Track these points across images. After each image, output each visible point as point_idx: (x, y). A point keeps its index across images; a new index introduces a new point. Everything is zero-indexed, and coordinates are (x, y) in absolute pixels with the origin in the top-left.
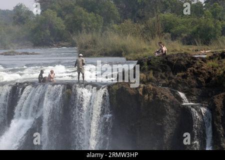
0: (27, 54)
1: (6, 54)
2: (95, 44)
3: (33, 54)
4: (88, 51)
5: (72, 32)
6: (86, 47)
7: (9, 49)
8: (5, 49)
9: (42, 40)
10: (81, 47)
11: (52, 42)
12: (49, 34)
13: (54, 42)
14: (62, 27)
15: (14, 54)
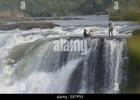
0: (78, 19)
1: (65, 19)
2: (120, 13)
3: (82, 19)
4: (115, 17)
5: (106, 5)
6: (114, 15)
7: (67, 16)
8: (65, 16)
9: (88, 10)
10: (111, 14)
11: (94, 12)
12: (92, 7)
13: (95, 12)
14: (100, 2)
15: (70, 19)
